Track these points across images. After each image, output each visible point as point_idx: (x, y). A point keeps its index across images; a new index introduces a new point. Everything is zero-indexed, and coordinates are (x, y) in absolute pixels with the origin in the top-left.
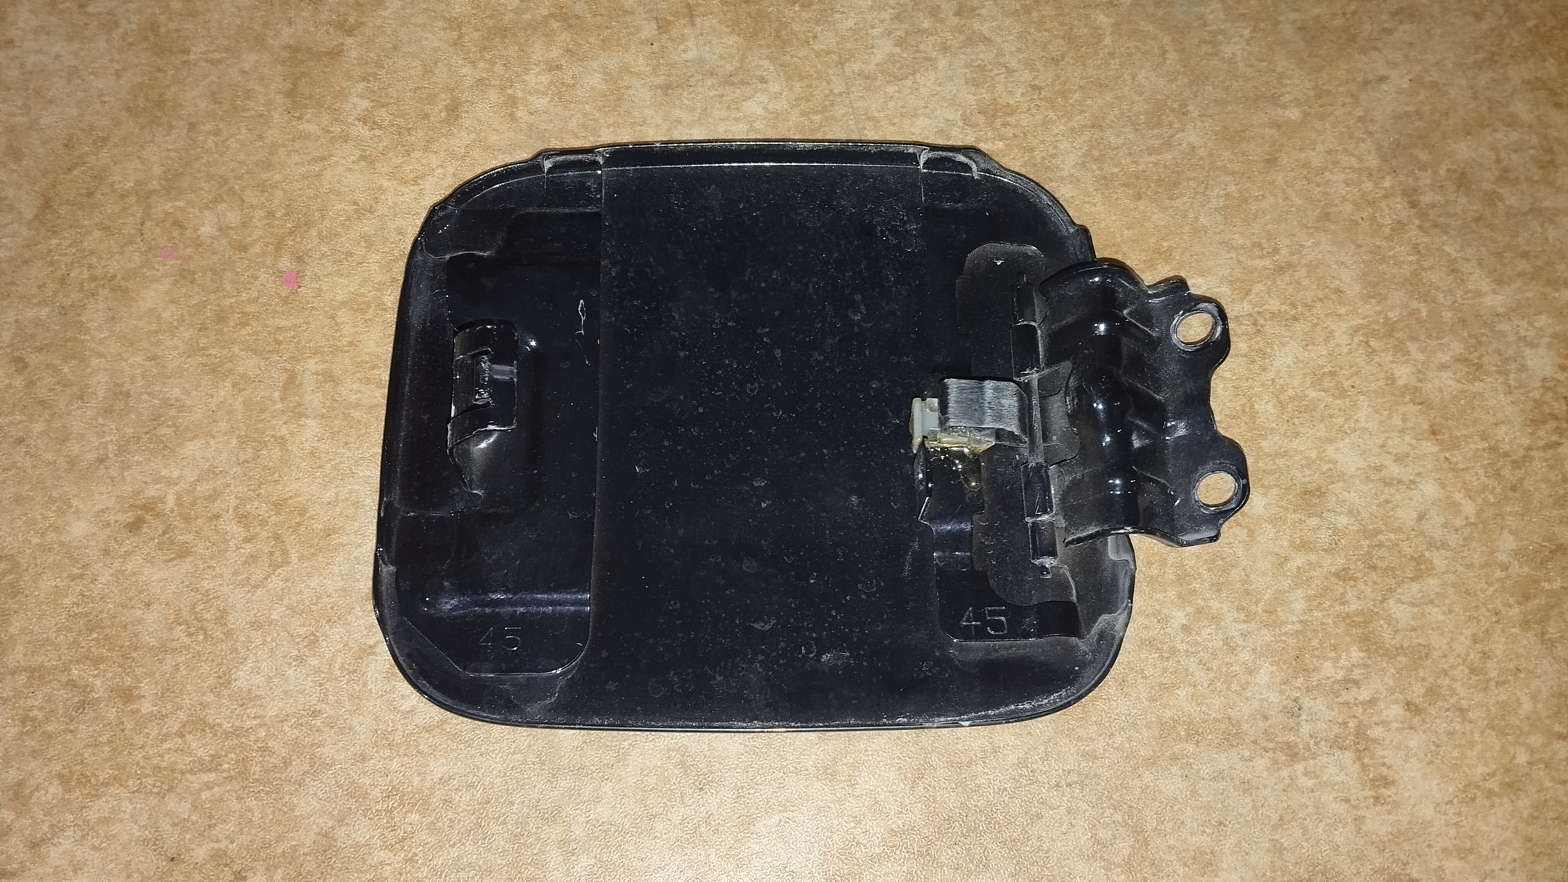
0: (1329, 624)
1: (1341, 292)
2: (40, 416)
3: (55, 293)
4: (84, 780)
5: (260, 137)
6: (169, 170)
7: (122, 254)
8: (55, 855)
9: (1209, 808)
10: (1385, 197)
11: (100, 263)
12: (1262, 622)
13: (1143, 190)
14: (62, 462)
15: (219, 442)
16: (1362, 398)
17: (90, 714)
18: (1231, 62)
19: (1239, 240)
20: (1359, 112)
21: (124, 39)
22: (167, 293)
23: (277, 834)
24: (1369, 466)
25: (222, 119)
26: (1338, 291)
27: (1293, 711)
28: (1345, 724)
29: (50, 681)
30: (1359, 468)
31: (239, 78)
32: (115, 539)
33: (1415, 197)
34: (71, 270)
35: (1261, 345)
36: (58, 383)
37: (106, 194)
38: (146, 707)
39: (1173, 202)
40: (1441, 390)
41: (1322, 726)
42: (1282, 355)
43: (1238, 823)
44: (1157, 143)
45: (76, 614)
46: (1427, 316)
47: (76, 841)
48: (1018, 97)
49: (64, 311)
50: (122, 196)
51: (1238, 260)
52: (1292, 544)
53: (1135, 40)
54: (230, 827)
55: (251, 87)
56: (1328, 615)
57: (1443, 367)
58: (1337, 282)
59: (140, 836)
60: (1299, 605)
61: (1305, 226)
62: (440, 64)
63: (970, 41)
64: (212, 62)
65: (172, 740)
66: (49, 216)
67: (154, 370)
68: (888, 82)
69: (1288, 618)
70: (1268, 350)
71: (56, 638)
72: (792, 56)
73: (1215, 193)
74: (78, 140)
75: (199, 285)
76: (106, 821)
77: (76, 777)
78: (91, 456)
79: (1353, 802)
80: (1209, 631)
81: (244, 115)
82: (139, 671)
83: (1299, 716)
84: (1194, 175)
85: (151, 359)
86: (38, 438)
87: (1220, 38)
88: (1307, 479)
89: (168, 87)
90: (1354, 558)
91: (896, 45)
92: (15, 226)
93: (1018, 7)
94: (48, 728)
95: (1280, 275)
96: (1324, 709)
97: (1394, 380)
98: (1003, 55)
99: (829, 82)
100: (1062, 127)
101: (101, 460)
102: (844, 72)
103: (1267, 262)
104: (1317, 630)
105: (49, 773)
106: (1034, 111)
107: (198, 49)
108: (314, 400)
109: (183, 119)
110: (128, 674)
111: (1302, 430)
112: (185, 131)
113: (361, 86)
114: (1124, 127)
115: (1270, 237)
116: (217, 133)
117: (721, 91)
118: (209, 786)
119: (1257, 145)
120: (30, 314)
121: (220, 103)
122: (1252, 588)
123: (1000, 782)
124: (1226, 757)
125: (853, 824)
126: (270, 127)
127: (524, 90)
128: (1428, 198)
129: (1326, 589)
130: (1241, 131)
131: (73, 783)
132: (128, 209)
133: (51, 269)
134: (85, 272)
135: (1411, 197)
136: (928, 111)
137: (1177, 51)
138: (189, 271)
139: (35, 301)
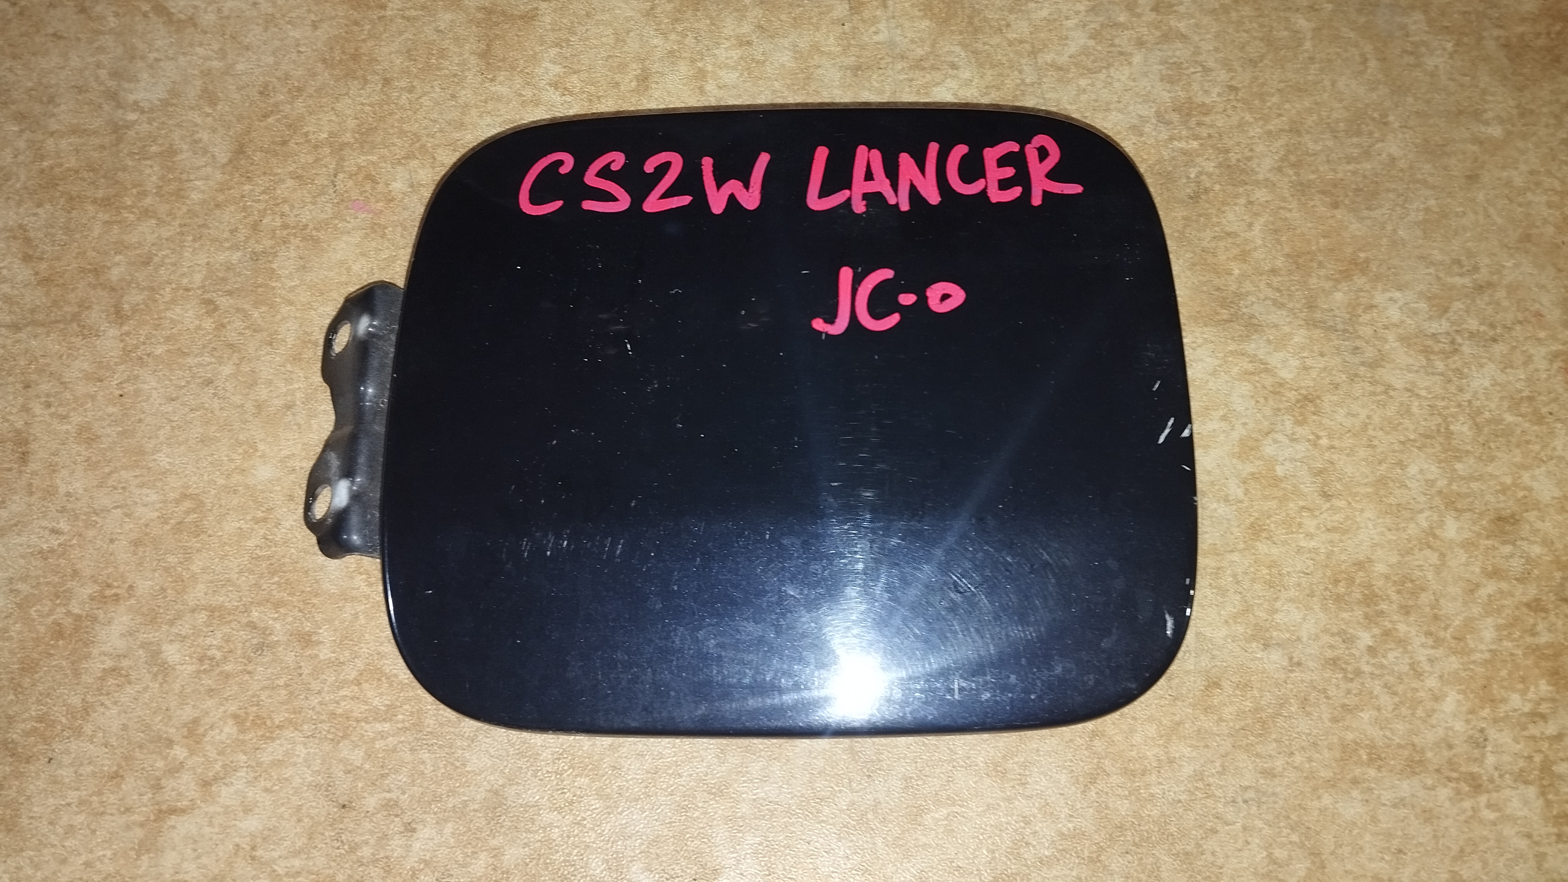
0: (1518, 655)
2: (229, 359)
3: (248, 238)
4: (259, 721)
5: (453, 96)
6: (363, 124)
7: (314, 204)
8: (226, 795)
9: (1389, 835)
11: (291, 211)
12: (1451, 648)
13: (1341, 198)
17: (268, 657)
19: (1437, 256)
22: (357, 245)
23: (448, 788)
25: (416, 77)
26: (1539, 315)
27: (1479, 742)
28: (1530, 758)
29: (230, 621)
31: (435, 37)
34: (263, 217)
35: (1459, 364)
37: (301, 143)
38: (324, 653)
39: (1371, 213)
41: (1506, 758)
42: (1480, 376)
43: (1418, 852)
44: (1356, 152)
45: (259, 557)
47: (249, 782)
48: (1213, 97)
49: (255, 257)
50: (316, 147)
52: (1484, 571)
54: (403, 778)
55: (447, 46)
56: (1517, 646)
59: (313, 781)
60: (1489, 634)
61: (1506, 246)
62: (632, 34)
63: (1167, 37)
64: (408, 19)
65: (348, 687)
66: (242, 162)
68: (1082, 75)
69: (1476, 647)
70: (1466, 370)
71: (238, 579)
72: (985, 44)
73: (1415, 206)
74: (274, 88)
76: (278, 763)
77: (251, 718)
79: (1537, 839)
80: (1395, 654)
81: (438, 73)
82: (319, 617)
83: (1485, 747)
84: (1393, 187)
86: (227, 380)
88: (1502, 505)
90: (1546, 589)
91: (1091, 38)
92: (209, 169)
93: (1217, 6)
94: (226, 668)
95: (1479, 294)
96: (1509, 741)
98: (1200, 54)
99: (1020, 72)
100: (1259, 130)
102: (1036, 63)
103: (1466, 281)
104: (1505, 661)
105: (225, 712)
106: (1230, 112)
110: (307, 619)
111: (1499, 454)
112: (380, 86)
113: (554, 51)
114: (1322, 133)
115: (1470, 255)
117: (911, 76)
118: (382, 736)
120: (222, 257)
121: (415, 60)
122: (1440, 613)
123: (1175, 793)
124: (1409, 785)
125: (1022, 824)
126: (464, 88)
127: (714, 64)
129: (1516, 619)
130: (1444, 145)
131: (248, 724)
132: (321, 160)
133: (243, 214)
134: (277, 220)
136: (1120, 106)
137: (1378, 60)
138: (380, 225)
139: (227, 245)
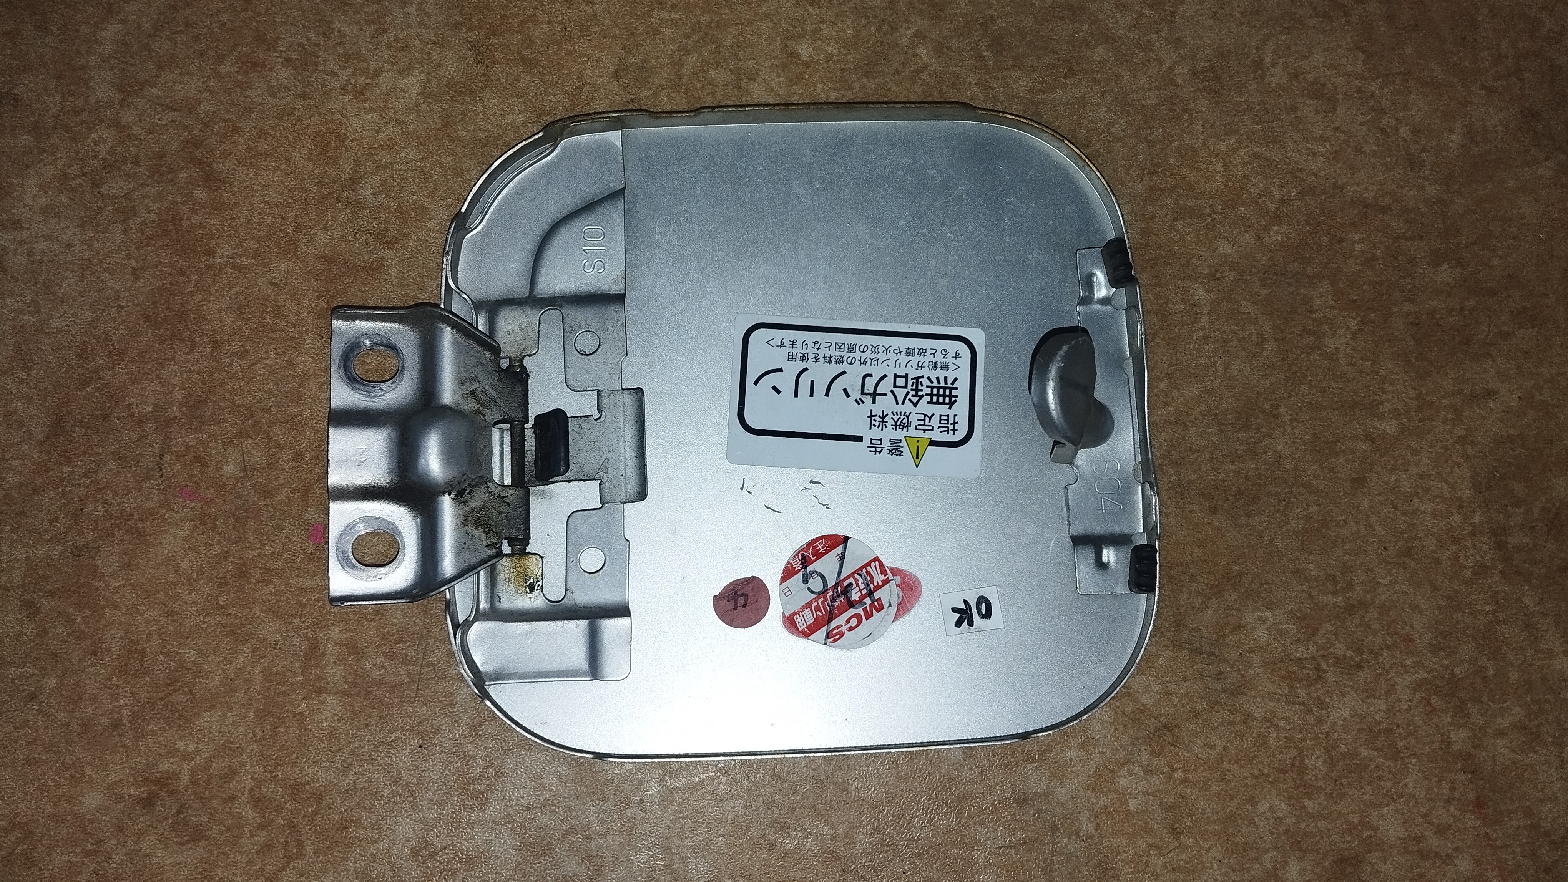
1: (1411, 640)
10: (1472, 534)
14: (75, 726)
15: (237, 715)
16: (1414, 761)
18: (1332, 358)
20: (1459, 432)
21: (143, 233)
24: (1409, 836)
30: (1399, 838)
32: (129, 815)
33: (1503, 538)
36: (69, 635)
40: (1494, 759)
46: (1494, 675)
51: (1310, 595)
53: (1233, 324)
57: (1501, 734)
58: (1408, 629)
67: (170, 628)
75: (220, 534)
78: (105, 721)
85: (168, 614)
87: (1326, 327)
89: (191, 294)
97: (1449, 744)
101: (116, 725)
107: (224, 250)
108: (335, 673)
109: (206, 335)
116: (243, 355)
119: (1346, 461)
128: (1517, 539)
135: (1499, 535)
